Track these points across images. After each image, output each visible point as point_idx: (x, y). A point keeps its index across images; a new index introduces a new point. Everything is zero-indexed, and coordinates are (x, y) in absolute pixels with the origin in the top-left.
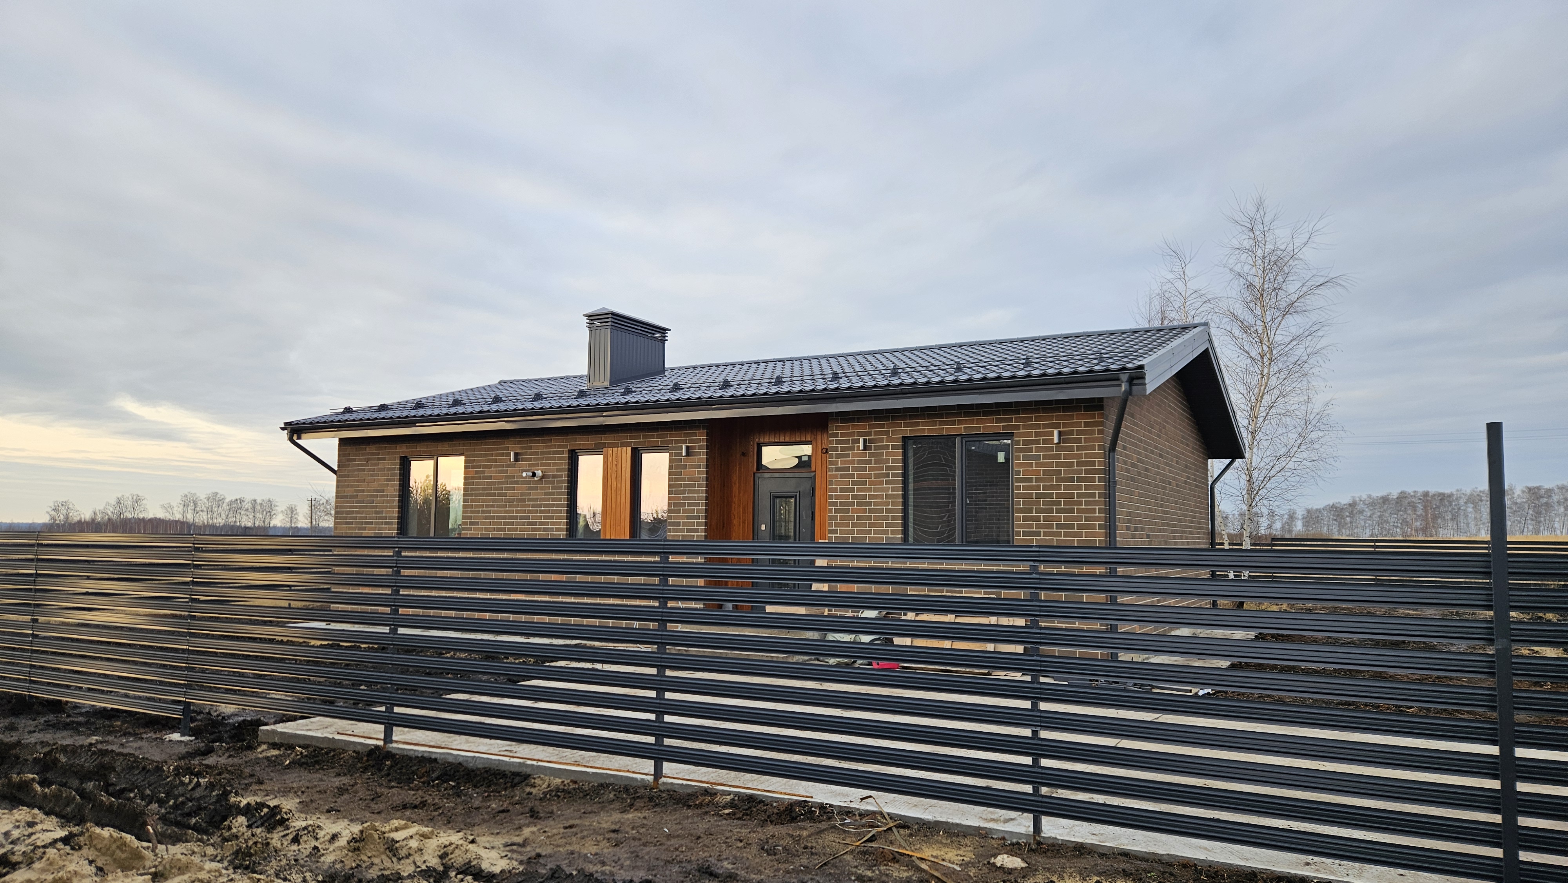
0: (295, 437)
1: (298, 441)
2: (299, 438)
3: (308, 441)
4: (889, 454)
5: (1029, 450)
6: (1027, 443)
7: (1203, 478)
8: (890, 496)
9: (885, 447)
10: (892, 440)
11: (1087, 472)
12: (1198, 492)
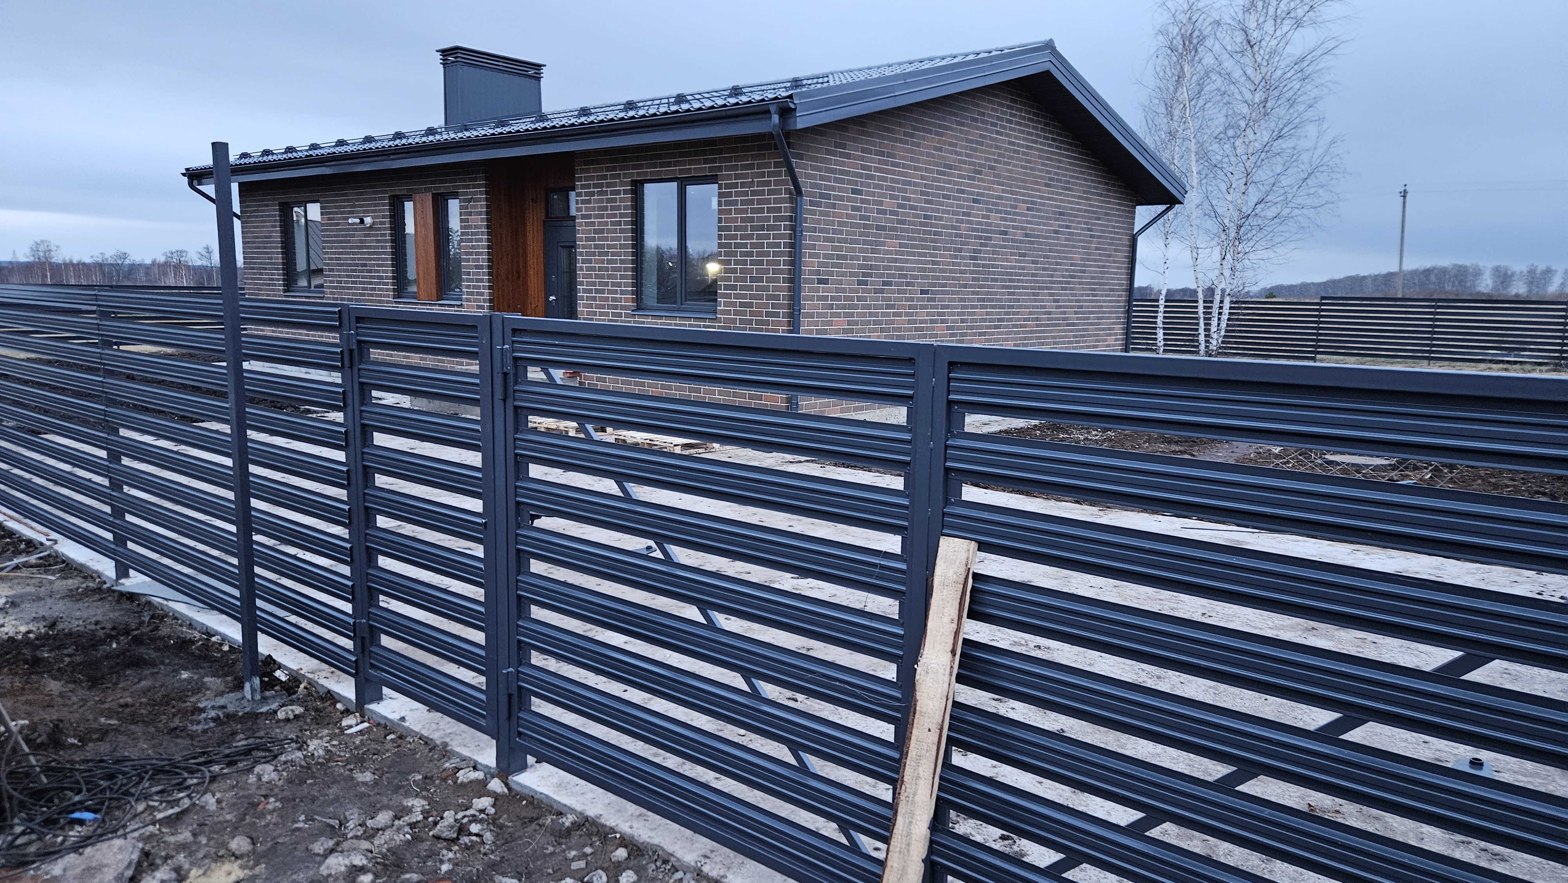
0: (195, 182)
4: (621, 200)
5: (730, 194)
6: (728, 186)
7: (1119, 228)
8: (622, 246)
9: (618, 192)
10: (622, 184)
11: (776, 219)
12: (1099, 243)
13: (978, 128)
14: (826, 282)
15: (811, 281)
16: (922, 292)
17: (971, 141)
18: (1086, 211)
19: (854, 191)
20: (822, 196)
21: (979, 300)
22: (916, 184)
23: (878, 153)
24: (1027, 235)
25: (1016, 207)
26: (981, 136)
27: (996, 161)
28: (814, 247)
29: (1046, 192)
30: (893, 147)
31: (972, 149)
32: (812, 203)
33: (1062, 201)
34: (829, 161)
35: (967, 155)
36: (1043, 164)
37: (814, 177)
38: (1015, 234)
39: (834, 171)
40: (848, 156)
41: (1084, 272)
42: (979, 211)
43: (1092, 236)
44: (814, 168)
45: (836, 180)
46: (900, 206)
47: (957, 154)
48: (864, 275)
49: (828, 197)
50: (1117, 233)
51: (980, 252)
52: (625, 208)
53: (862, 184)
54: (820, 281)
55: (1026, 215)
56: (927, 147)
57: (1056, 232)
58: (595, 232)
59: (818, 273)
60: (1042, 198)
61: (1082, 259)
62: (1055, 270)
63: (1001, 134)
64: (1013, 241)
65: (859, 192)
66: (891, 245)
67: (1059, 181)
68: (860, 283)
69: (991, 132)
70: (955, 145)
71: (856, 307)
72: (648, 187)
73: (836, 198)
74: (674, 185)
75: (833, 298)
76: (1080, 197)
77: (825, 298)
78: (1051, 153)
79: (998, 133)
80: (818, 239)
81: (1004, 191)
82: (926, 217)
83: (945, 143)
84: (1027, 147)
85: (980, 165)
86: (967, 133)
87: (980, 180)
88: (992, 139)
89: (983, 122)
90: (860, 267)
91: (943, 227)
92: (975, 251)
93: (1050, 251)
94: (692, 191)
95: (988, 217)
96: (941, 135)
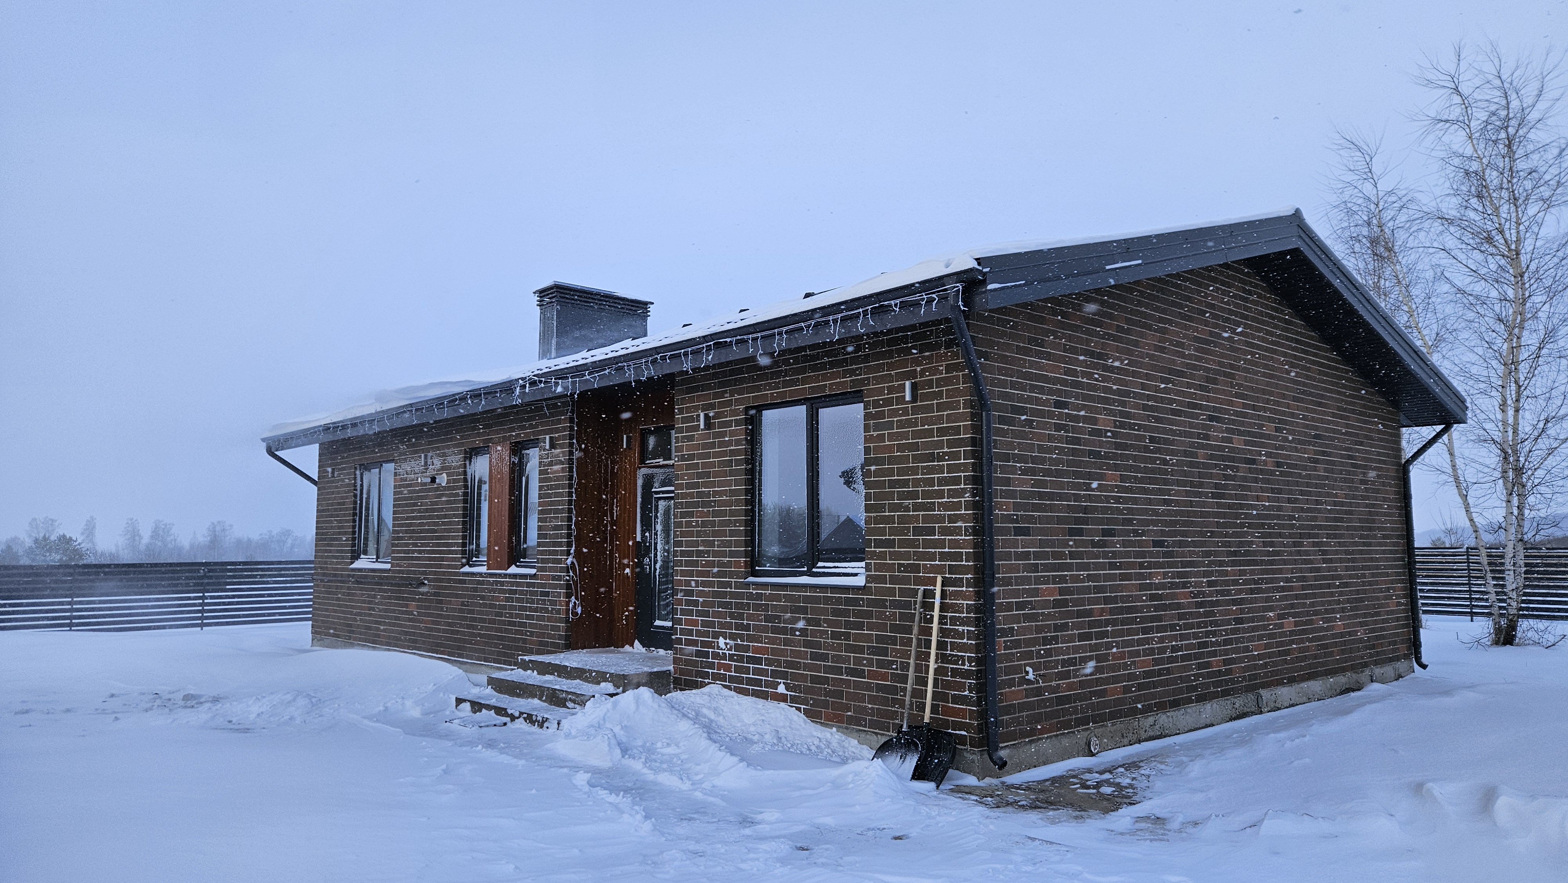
1: (277, 452)
4: (732, 434)
5: (881, 415)
6: (876, 404)
7: (1383, 455)
8: (733, 493)
9: (728, 424)
10: (735, 413)
11: (950, 444)
14: (1025, 532)
15: (1006, 531)
16: (1155, 544)
17: (1200, 340)
18: (1344, 433)
19: (1057, 404)
20: (1014, 410)
22: (1136, 395)
23: (1086, 353)
24: (1277, 465)
25: (1264, 428)
27: (1232, 367)
28: (1007, 482)
29: (1295, 408)
31: (1201, 350)
32: (1002, 420)
33: (1315, 420)
34: (1021, 363)
35: (1196, 359)
37: (1003, 383)
38: (1265, 464)
39: (1029, 376)
40: (1046, 356)
41: (1350, 513)
42: (1217, 433)
43: (1353, 466)
44: (1002, 372)
45: (1032, 389)
46: (1119, 425)
47: (1184, 356)
48: (1077, 521)
49: (1023, 411)
50: (1383, 462)
51: (1225, 487)
52: (738, 443)
53: (1068, 394)
54: (1018, 531)
55: (1275, 438)
58: (699, 476)
59: (1015, 519)
60: (1290, 415)
61: (1347, 496)
62: (1316, 511)
64: (1263, 472)
65: (1064, 405)
66: (1106, 478)
67: (1308, 393)
68: (1072, 533)
69: (1225, 329)
70: (1178, 344)
71: (1070, 568)
72: (768, 415)
73: (1034, 412)
74: (801, 410)
75: (1037, 555)
76: (1334, 415)
77: (1026, 556)
78: (1297, 358)
80: (1013, 470)
81: (1245, 406)
83: (1165, 341)
84: (1267, 350)
85: (1212, 371)
87: (1215, 391)
89: (1212, 316)
90: (1070, 509)
91: (1175, 453)
94: (826, 414)
95: (1229, 441)
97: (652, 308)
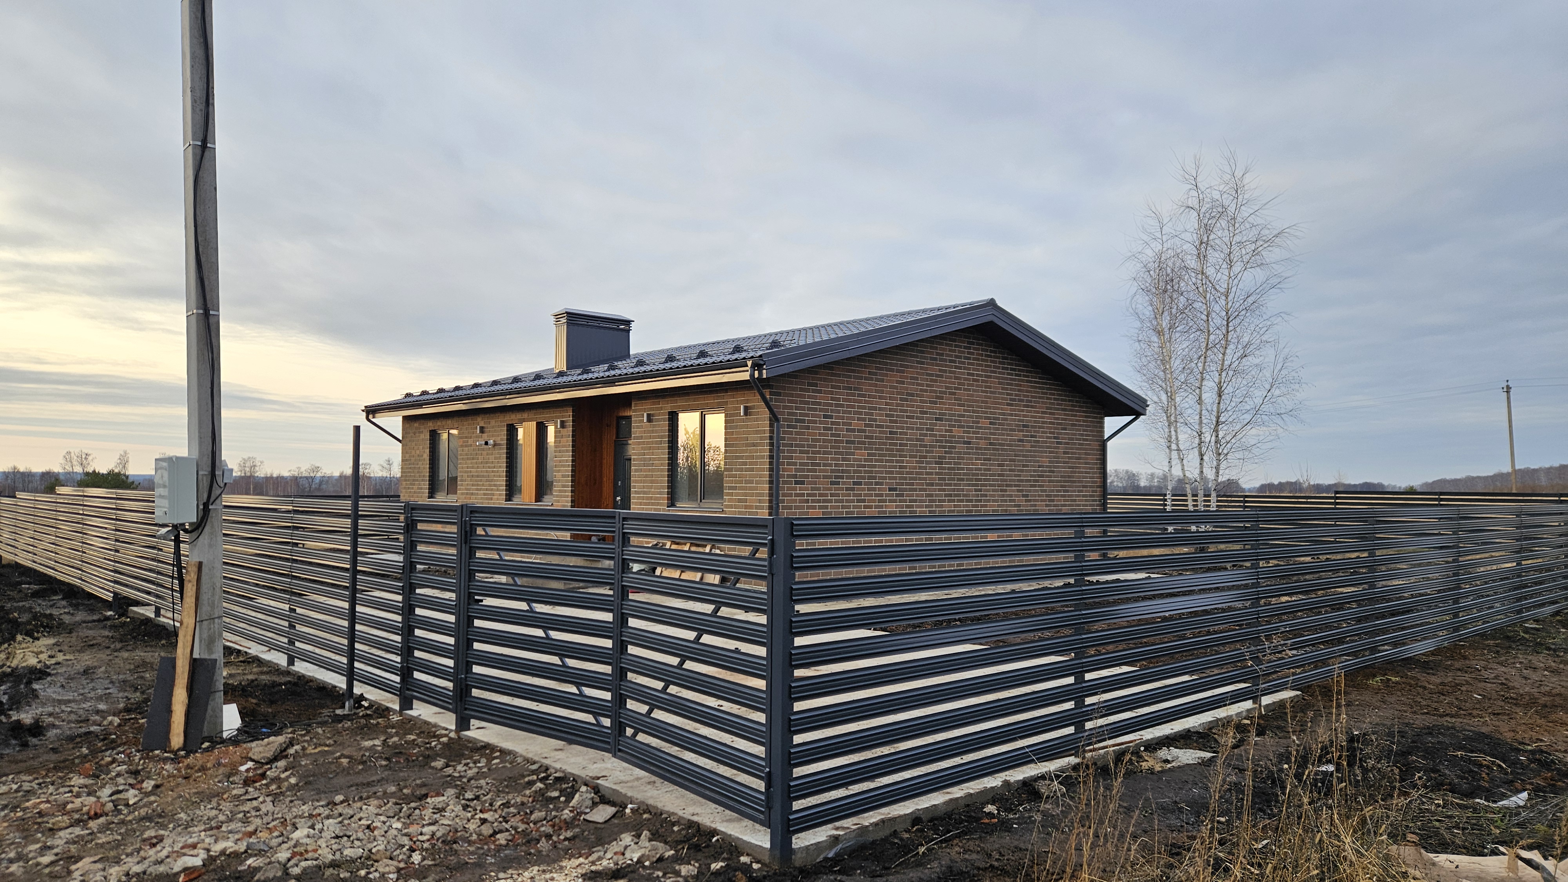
0: (371, 417)
1: (373, 420)
2: (374, 417)
3: (380, 419)
4: (663, 426)
5: (732, 421)
6: (730, 415)
7: (1086, 435)
10: (665, 414)
11: (761, 438)
12: (1066, 448)
13: (937, 365)
14: (802, 483)
15: (789, 483)
16: (890, 490)
17: (932, 375)
18: (1050, 423)
19: (825, 416)
20: (797, 421)
21: (946, 495)
22: (881, 409)
23: (845, 388)
24: (991, 444)
25: (978, 422)
26: (940, 370)
27: (956, 388)
28: (791, 458)
29: (1008, 409)
30: (858, 383)
31: (932, 380)
32: (789, 426)
33: (1024, 416)
34: (804, 396)
35: (927, 386)
36: (1003, 389)
37: (791, 408)
38: (978, 444)
39: (808, 403)
40: (820, 392)
41: (1052, 472)
42: (941, 428)
43: (1058, 443)
44: (790, 401)
45: (809, 409)
46: (866, 425)
47: (918, 384)
48: (836, 477)
49: (803, 421)
50: (1087, 440)
51: (945, 458)
53: (832, 411)
54: (797, 483)
55: (989, 428)
56: (889, 381)
57: (1021, 441)
59: (795, 476)
60: (1004, 414)
61: (1050, 462)
62: (1022, 471)
63: (960, 368)
64: (977, 448)
65: (830, 417)
66: (861, 454)
67: (1020, 400)
68: (832, 483)
69: (951, 367)
70: (917, 379)
71: (830, 501)
72: (681, 414)
73: (809, 422)
75: (809, 495)
76: (1043, 413)
77: (802, 495)
78: (1011, 379)
79: (956, 367)
80: (794, 452)
81: (966, 411)
82: (891, 433)
83: (907, 378)
84: (986, 376)
85: (941, 392)
86: (927, 369)
87: (941, 403)
88: (950, 372)
89: (941, 360)
90: (832, 471)
91: (908, 440)
92: (940, 457)
93: (1016, 455)
94: (709, 417)
95: (951, 431)
96: (903, 372)
97: (633, 325)
